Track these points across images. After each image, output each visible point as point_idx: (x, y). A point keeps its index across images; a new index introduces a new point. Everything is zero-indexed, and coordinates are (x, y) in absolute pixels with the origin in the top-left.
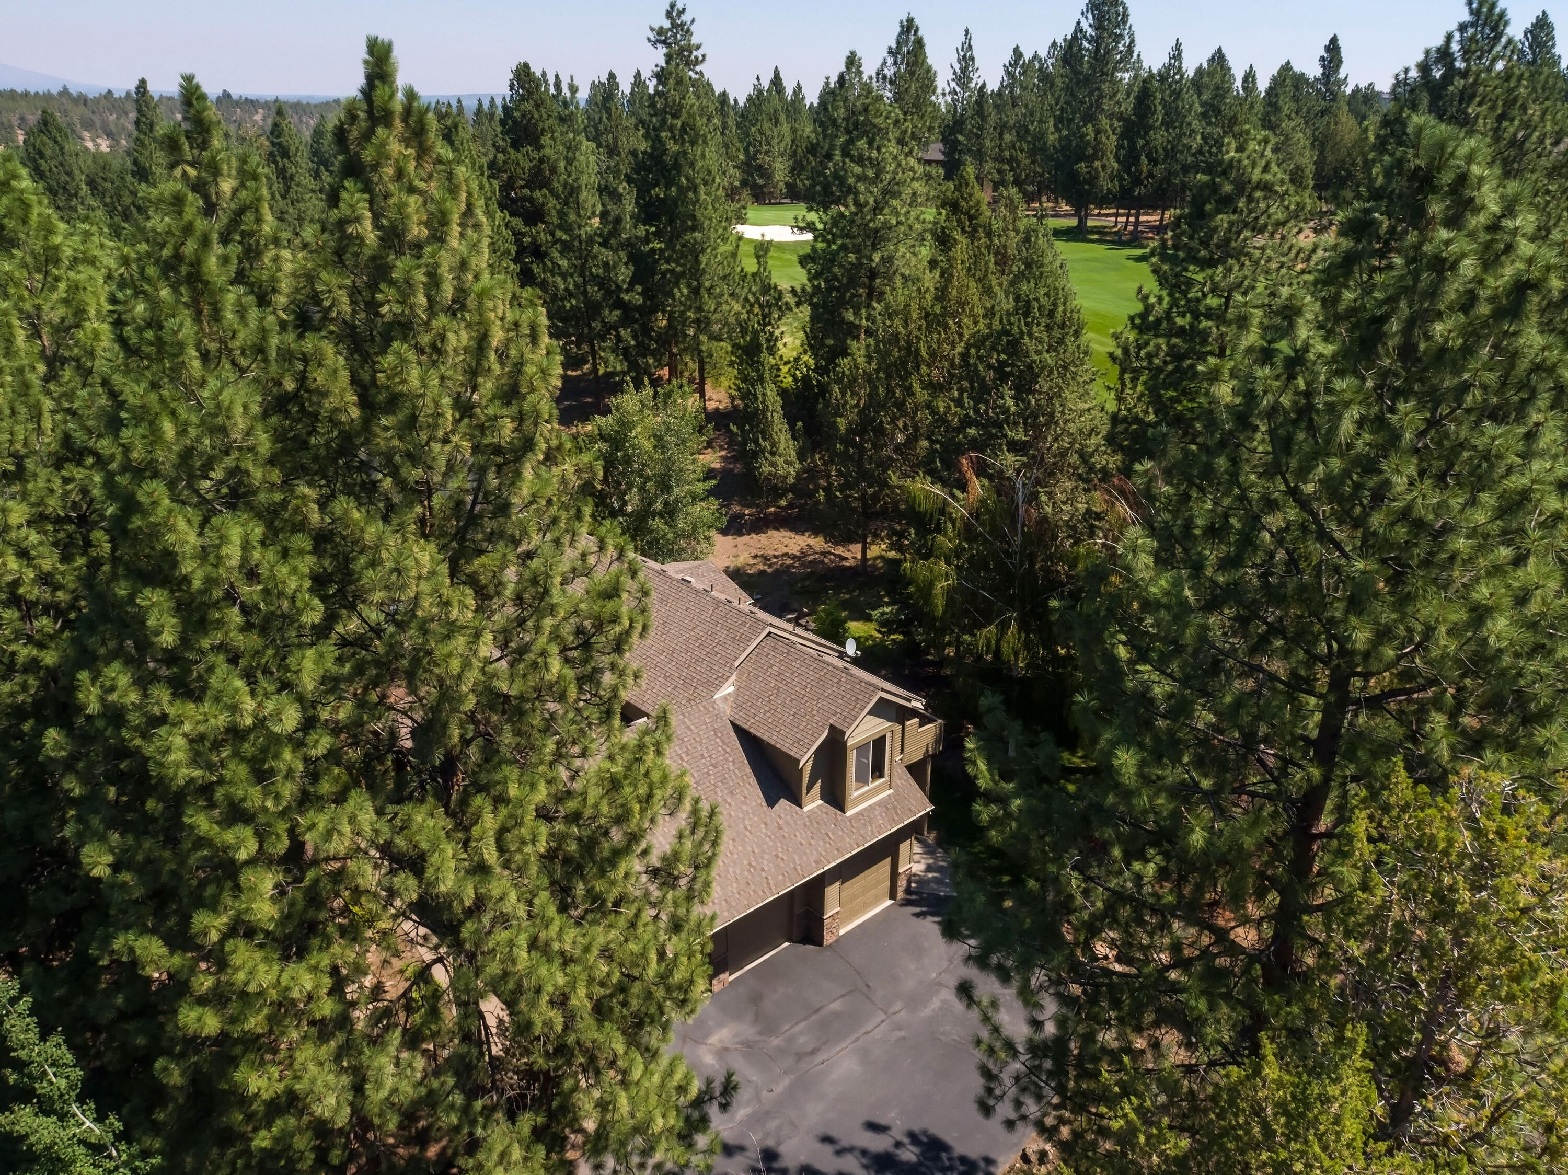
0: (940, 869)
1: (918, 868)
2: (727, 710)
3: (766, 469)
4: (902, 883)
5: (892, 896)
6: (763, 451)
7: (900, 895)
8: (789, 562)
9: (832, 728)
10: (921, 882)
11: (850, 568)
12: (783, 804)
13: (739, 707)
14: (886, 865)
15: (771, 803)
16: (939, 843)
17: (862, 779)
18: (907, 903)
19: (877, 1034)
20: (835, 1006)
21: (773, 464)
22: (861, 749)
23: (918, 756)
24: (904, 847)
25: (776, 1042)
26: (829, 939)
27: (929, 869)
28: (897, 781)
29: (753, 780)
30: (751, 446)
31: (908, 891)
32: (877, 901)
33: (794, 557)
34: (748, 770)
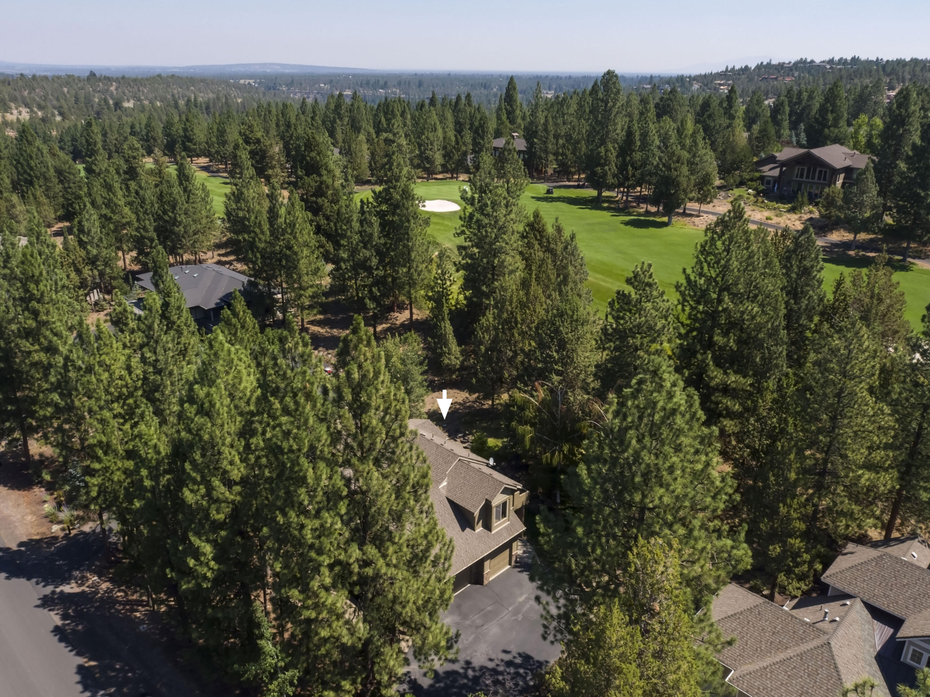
0: (529, 552)
1: (520, 552)
2: (444, 493)
3: (446, 361)
4: (514, 559)
5: (510, 564)
6: (445, 353)
7: (513, 563)
8: (458, 406)
9: (487, 500)
10: (521, 558)
11: (486, 409)
12: (468, 530)
13: (449, 491)
14: (507, 552)
15: (463, 530)
16: (528, 541)
17: (498, 518)
18: (515, 567)
19: (505, 618)
20: (489, 608)
21: (449, 359)
22: (497, 507)
23: (519, 506)
24: (514, 544)
25: (468, 622)
26: (486, 582)
27: (524, 552)
28: (511, 518)
29: (456, 521)
30: (439, 351)
31: (516, 562)
32: (504, 566)
33: (460, 404)
34: (454, 517)
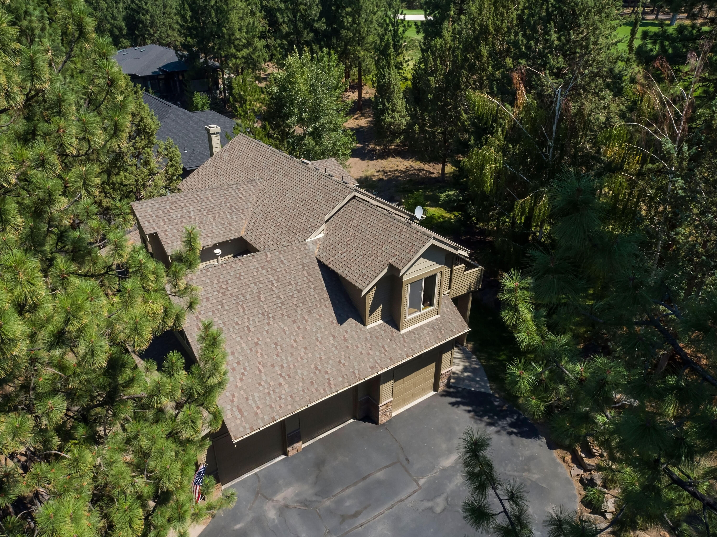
0: (474, 370)
1: (457, 368)
2: (316, 251)
3: (388, 120)
4: (443, 381)
5: (435, 389)
6: (388, 109)
7: (441, 388)
9: (391, 267)
10: (458, 379)
12: (351, 322)
13: (324, 248)
14: (432, 368)
15: (341, 320)
16: (474, 351)
17: (414, 305)
18: (446, 394)
19: (409, 503)
20: (380, 475)
21: (392, 117)
22: (415, 284)
23: (463, 291)
24: (446, 357)
25: (327, 503)
26: (382, 419)
27: (465, 369)
28: (443, 308)
29: (329, 303)
30: (380, 107)
31: (448, 385)
32: (423, 392)
33: (401, 172)
34: (326, 295)
